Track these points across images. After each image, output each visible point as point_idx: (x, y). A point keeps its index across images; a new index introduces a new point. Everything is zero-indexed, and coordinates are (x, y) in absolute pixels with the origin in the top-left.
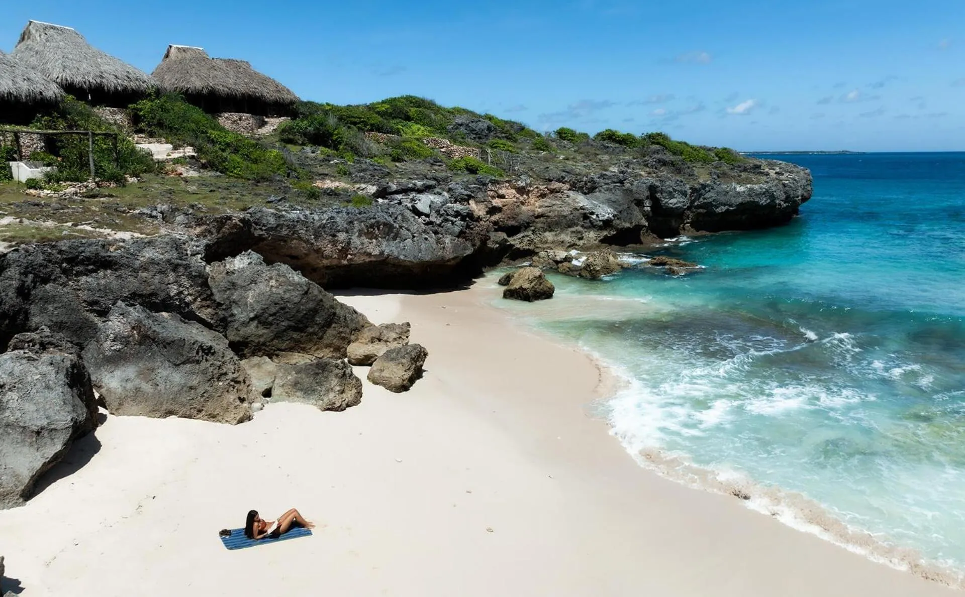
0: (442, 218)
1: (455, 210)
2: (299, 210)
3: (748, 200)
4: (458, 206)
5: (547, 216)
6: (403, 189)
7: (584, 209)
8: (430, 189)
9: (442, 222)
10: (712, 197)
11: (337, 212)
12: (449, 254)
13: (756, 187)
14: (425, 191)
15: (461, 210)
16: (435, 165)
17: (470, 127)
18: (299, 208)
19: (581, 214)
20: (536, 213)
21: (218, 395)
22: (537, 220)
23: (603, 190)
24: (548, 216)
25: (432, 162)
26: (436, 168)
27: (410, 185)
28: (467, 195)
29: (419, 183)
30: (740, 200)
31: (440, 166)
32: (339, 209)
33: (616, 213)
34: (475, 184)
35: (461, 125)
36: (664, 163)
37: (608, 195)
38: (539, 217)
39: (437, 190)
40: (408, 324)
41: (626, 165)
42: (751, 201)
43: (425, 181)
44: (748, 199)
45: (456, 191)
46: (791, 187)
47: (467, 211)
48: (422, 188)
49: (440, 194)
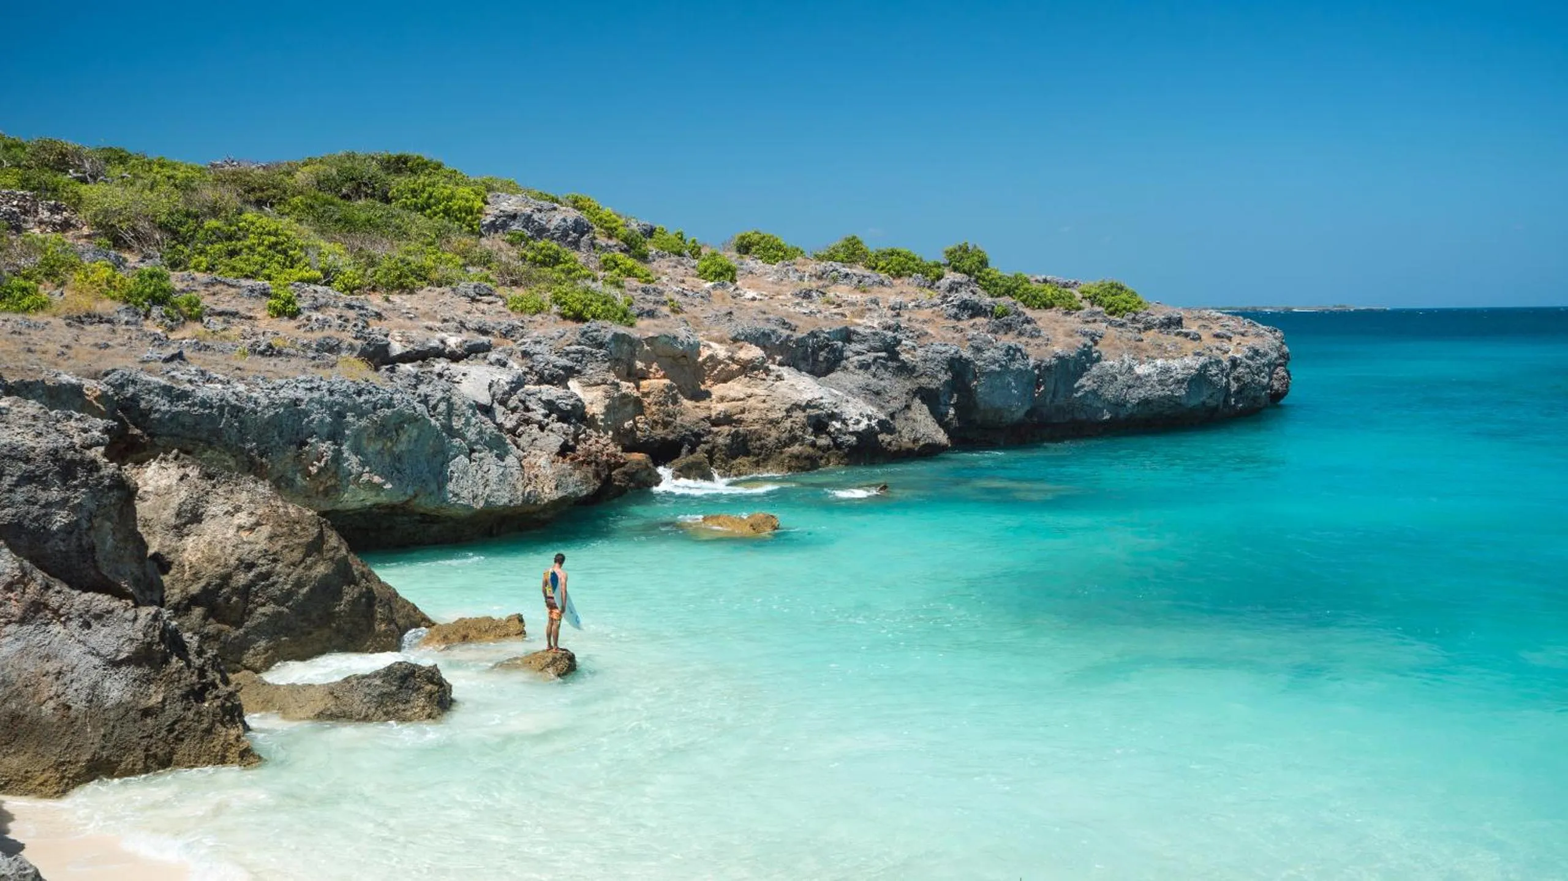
0: (516, 416)
1: (544, 398)
2: (220, 381)
3: (1161, 393)
4: (550, 392)
5: (736, 421)
6: (418, 352)
7: (815, 407)
8: (477, 352)
9: (519, 425)
10: (1083, 386)
11: (307, 389)
12: (549, 493)
13: (1176, 364)
14: (467, 357)
15: (558, 398)
16: (478, 301)
17: (534, 221)
18: (221, 377)
19: (809, 417)
20: (714, 414)
21: (205, 725)
22: (715, 429)
23: (851, 368)
24: (740, 422)
25: (473, 294)
26: (481, 306)
27: (435, 343)
28: (564, 368)
29: (453, 341)
30: (1142, 393)
31: (489, 303)
32: (311, 381)
33: (884, 417)
34: (579, 344)
35: (514, 217)
36: (976, 310)
37: (861, 378)
38: (716, 422)
39: (493, 356)
40: (521, 620)
41: (894, 313)
42: (1165, 397)
43: (465, 336)
44: (1159, 392)
45: (539, 358)
46: (1248, 366)
47: (572, 401)
48: (459, 351)
49: (504, 365)
